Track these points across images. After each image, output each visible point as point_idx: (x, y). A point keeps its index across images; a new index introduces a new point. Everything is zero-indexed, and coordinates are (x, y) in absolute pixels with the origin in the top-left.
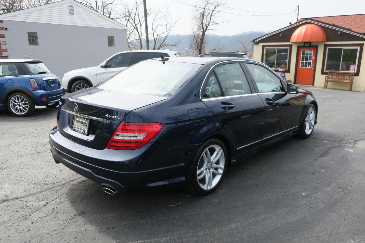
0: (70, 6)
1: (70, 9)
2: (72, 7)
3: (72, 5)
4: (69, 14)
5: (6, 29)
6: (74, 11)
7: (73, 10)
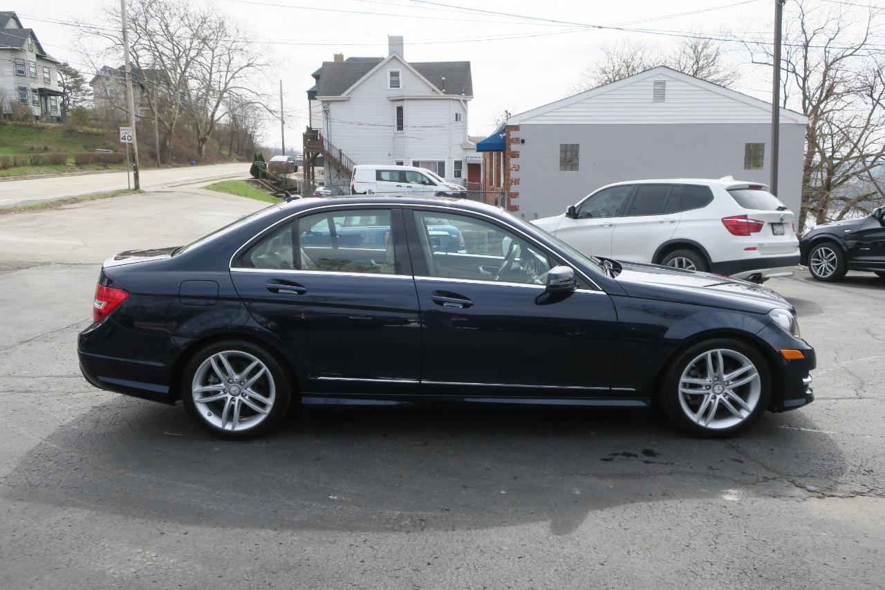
0: (656, 83)
1: (657, 88)
2: (664, 83)
3: (663, 79)
4: (652, 101)
5: (523, 141)
6: (666, 92)
7: (664, 90)
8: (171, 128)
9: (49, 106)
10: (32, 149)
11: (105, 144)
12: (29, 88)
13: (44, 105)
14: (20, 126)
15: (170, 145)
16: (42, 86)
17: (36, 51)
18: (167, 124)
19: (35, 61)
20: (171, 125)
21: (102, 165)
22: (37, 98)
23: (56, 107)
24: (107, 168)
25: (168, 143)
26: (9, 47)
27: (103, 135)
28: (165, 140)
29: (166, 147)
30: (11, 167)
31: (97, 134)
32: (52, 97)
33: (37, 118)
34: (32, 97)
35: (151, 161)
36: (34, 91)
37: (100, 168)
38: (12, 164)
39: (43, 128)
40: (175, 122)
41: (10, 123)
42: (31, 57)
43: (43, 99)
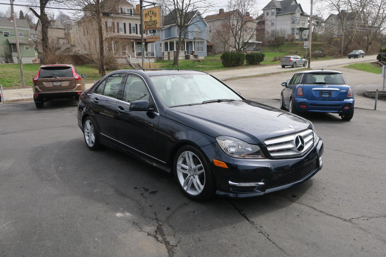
8: (352, 39)
9: (303, 35)
10: (292, 52)
11: (320, 49)
12: (296, 28)
13: (301, 34)
14: (290, 44)
15: (350, 47)
16: (300, 27)
17: (300, 12)
18: (350, 37)
19: (299, 16)
20: (352, 38)
21: (315, 58)
22: (298, 32)
23: (306, 35)
24: (317, 59)
25: (349, 46)
26: (291, 13)
27: (320, 45)
28: (348, 45)
29: (348, 48)
30: (278, 60)
31: (318, 45)
32: (305, 31)
33: (297, 40)
34: (297, 31)
35: (339, 55)
36: (298, 29)
37: (314, 59)
38: (278, 59)
39: (298, 44)
40: (354, 36)
41: (286, 43)
42: (298, 15)
43: (301, 32)
